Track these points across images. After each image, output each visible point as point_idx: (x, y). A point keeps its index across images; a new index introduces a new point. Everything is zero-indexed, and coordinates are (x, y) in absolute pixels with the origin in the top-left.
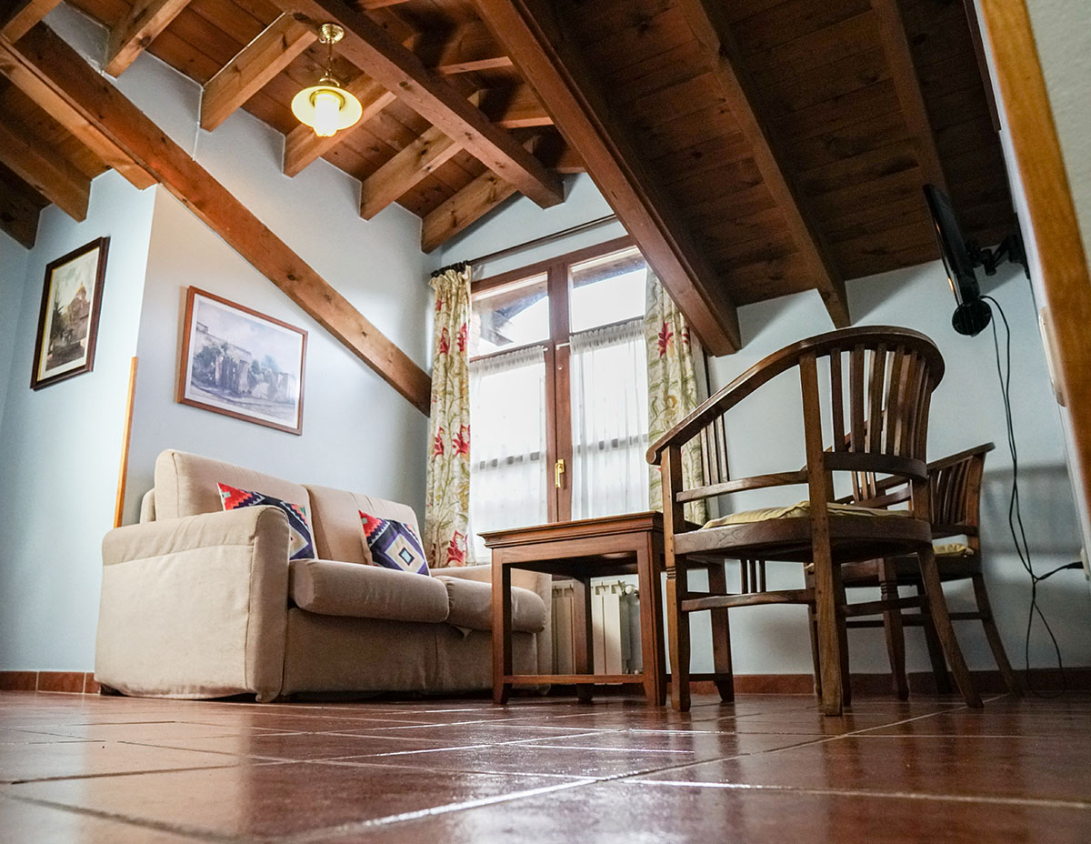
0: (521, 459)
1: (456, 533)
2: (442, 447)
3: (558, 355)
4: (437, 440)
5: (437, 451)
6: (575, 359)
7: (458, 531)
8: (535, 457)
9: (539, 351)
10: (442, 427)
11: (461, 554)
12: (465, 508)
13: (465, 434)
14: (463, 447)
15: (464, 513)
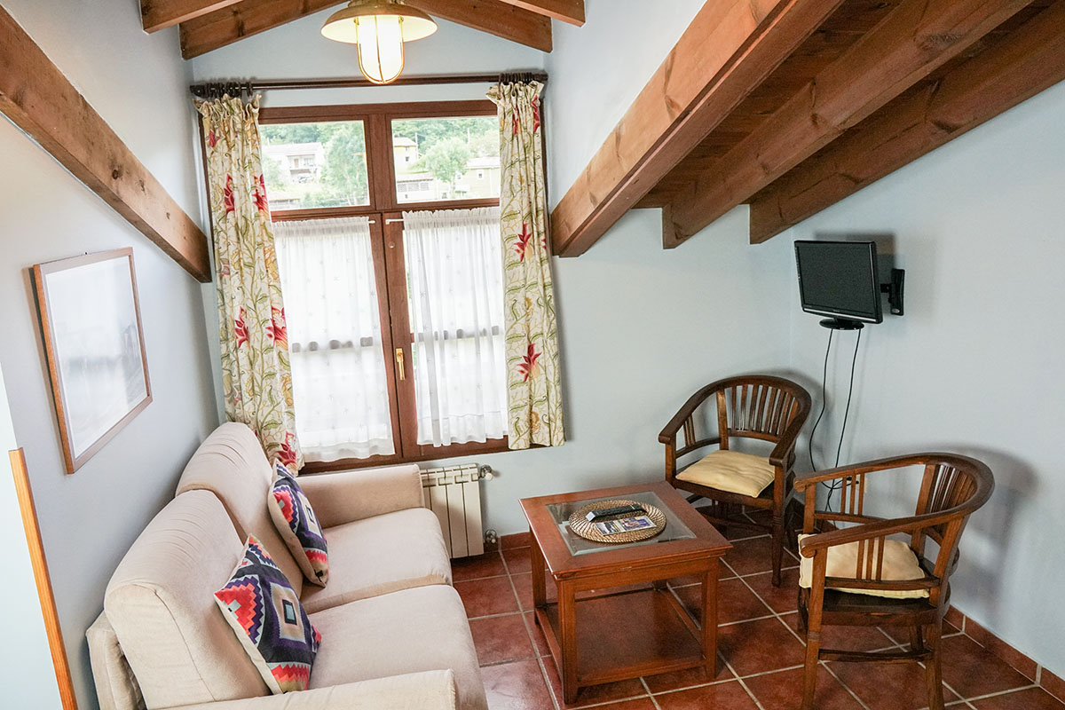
0: (349, 344)
1: (287, 434)
2: (246, 331)
3: (387, 232)
4: (240, 323)
5: (240, 338)
6: (409, 239)
7: (289, 432)
8: (367, 342)
9: (364, 223)
10: (245, 308)
11: (294, 455)
12: (290, 405)
13: (278, 317)
14: (278, 333)
15: (290, 410)
